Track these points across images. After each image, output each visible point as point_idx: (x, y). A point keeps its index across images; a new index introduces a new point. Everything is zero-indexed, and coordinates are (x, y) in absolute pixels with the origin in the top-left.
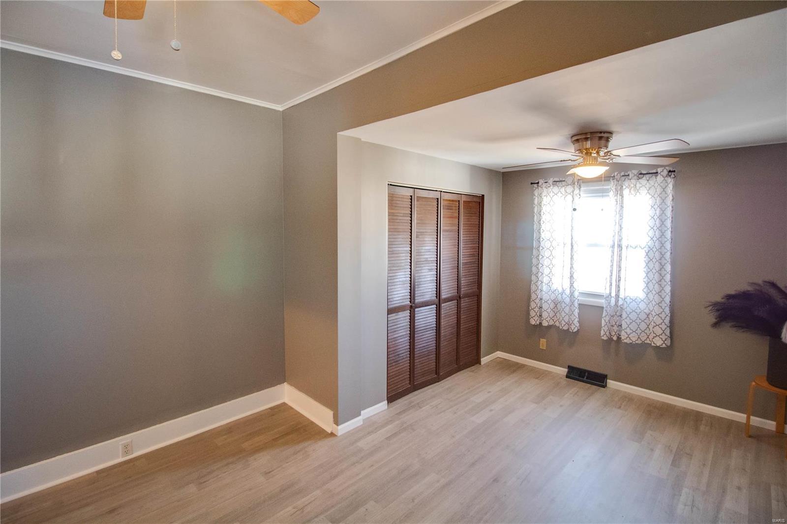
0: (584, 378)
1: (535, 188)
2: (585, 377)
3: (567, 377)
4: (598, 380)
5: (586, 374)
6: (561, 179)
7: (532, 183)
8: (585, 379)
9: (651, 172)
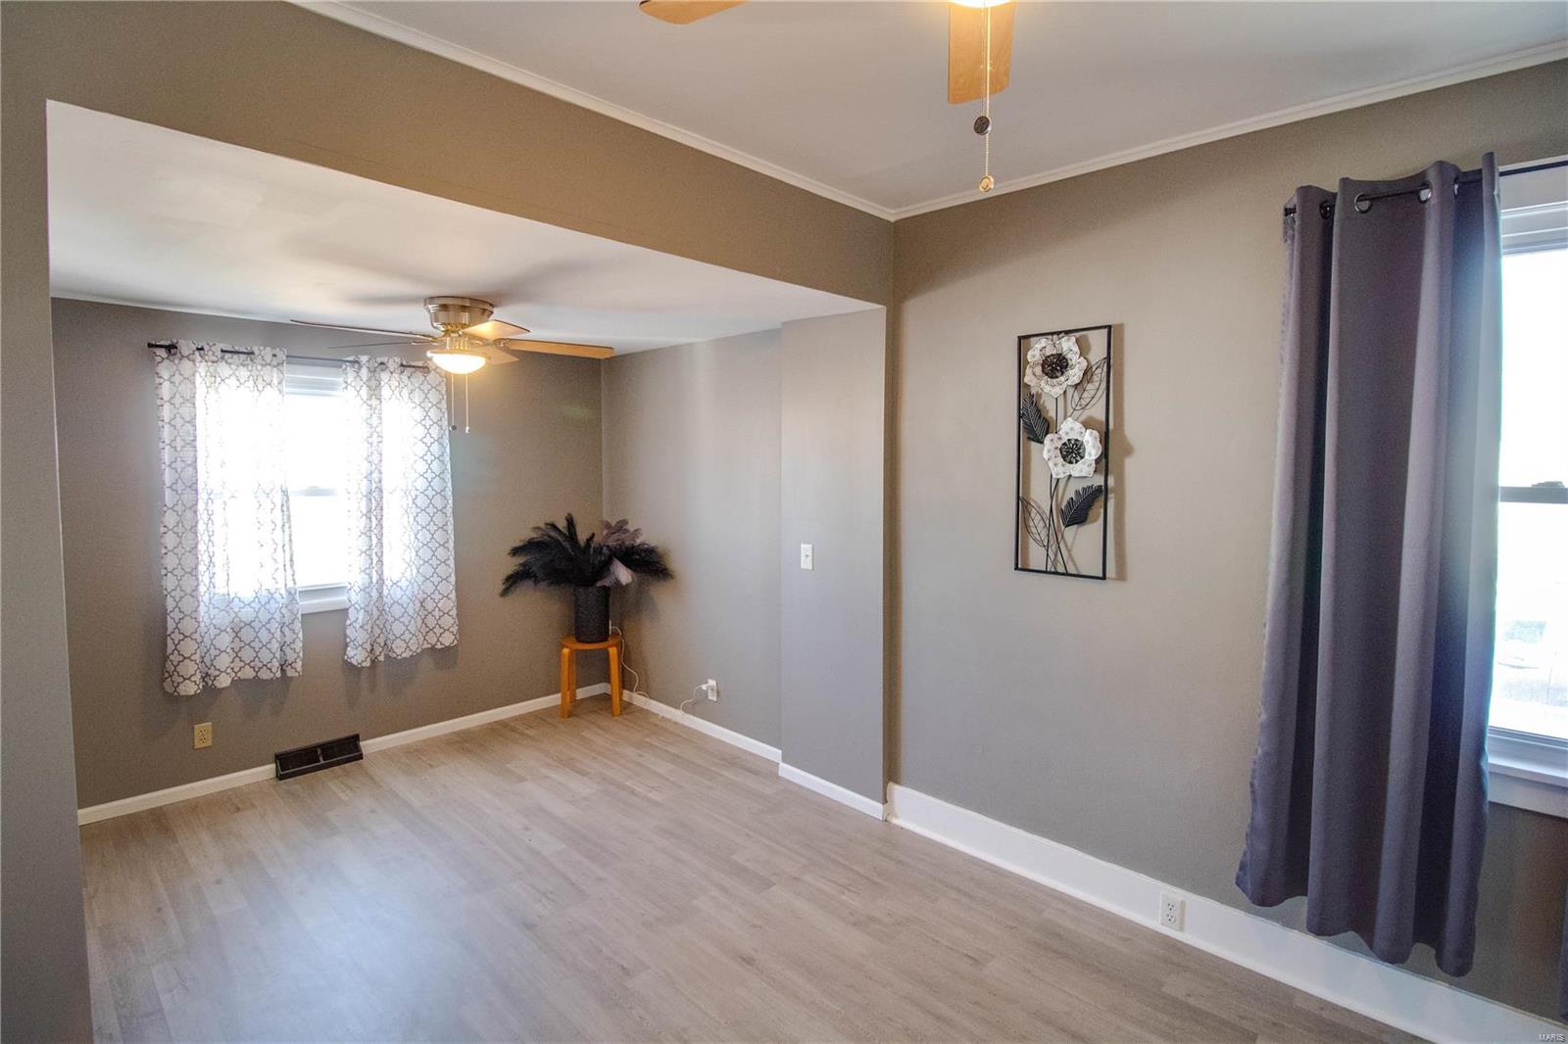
0: (319, 761)
1: (158, 359)
2: (321, 759)
3: (280, 777)
4: (344, 750)
5: (319, 752)
6: (237, 348)
7: (150, 345)
8: (322, 762)
9: (413, 364)
